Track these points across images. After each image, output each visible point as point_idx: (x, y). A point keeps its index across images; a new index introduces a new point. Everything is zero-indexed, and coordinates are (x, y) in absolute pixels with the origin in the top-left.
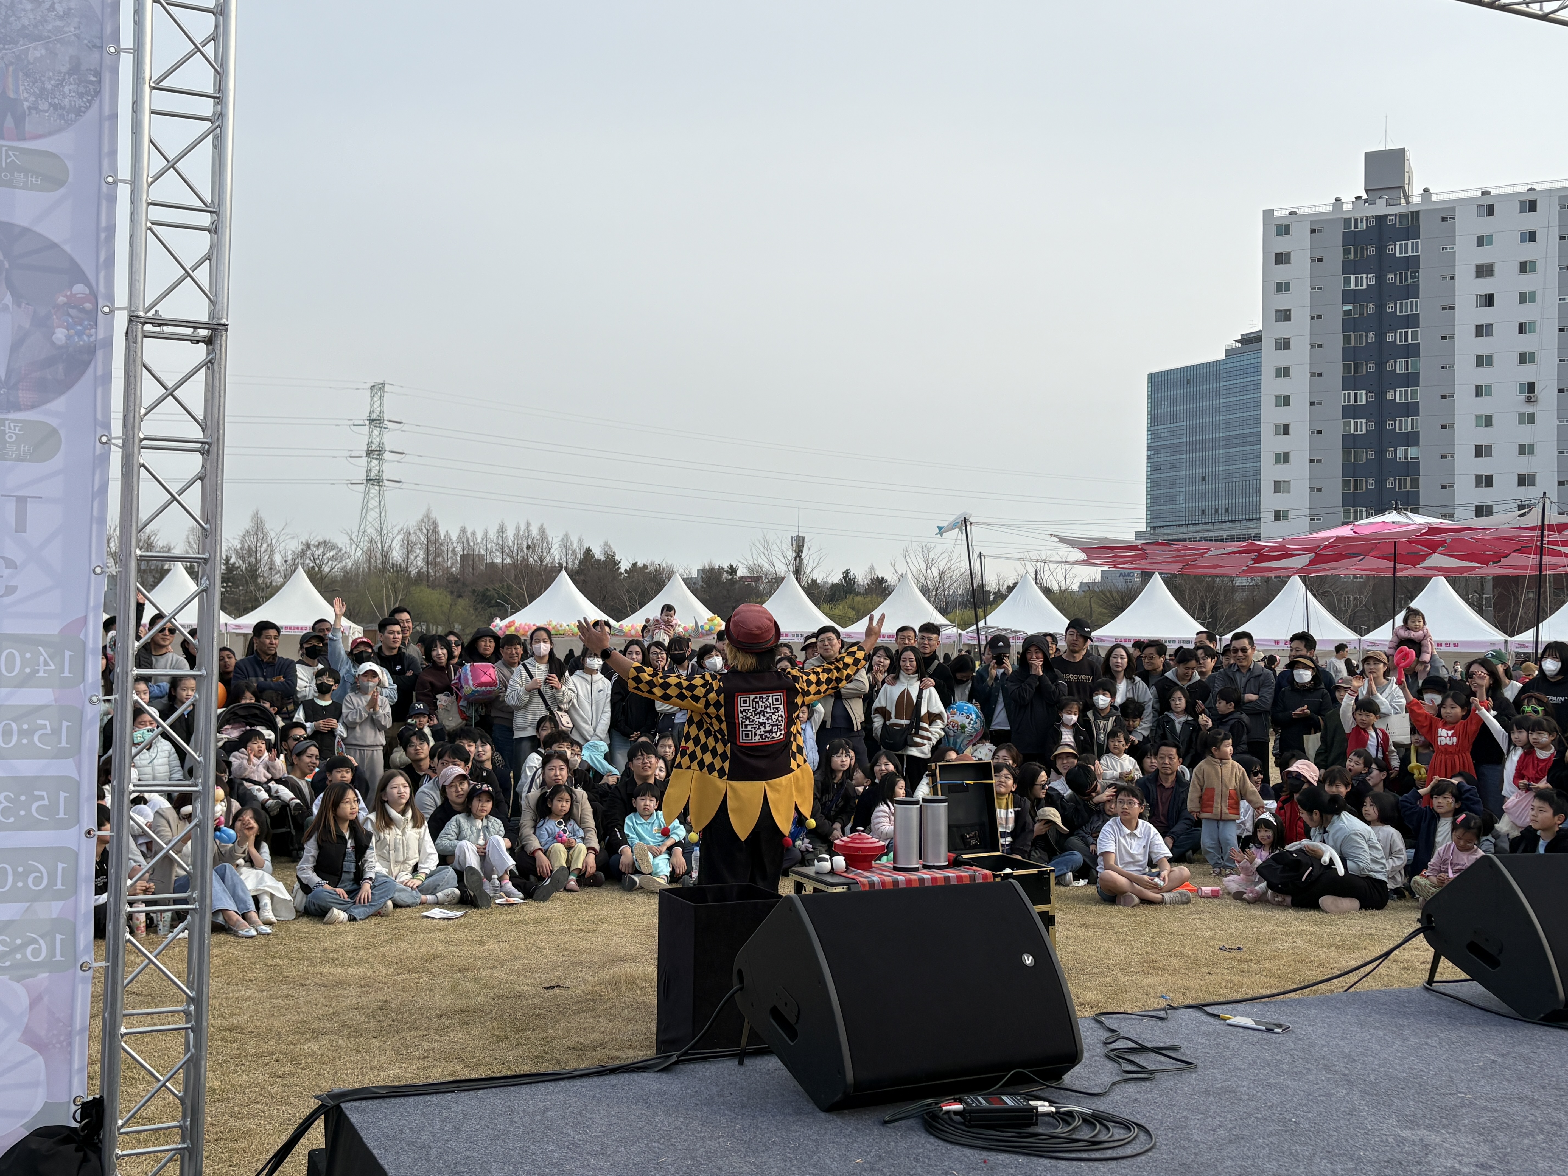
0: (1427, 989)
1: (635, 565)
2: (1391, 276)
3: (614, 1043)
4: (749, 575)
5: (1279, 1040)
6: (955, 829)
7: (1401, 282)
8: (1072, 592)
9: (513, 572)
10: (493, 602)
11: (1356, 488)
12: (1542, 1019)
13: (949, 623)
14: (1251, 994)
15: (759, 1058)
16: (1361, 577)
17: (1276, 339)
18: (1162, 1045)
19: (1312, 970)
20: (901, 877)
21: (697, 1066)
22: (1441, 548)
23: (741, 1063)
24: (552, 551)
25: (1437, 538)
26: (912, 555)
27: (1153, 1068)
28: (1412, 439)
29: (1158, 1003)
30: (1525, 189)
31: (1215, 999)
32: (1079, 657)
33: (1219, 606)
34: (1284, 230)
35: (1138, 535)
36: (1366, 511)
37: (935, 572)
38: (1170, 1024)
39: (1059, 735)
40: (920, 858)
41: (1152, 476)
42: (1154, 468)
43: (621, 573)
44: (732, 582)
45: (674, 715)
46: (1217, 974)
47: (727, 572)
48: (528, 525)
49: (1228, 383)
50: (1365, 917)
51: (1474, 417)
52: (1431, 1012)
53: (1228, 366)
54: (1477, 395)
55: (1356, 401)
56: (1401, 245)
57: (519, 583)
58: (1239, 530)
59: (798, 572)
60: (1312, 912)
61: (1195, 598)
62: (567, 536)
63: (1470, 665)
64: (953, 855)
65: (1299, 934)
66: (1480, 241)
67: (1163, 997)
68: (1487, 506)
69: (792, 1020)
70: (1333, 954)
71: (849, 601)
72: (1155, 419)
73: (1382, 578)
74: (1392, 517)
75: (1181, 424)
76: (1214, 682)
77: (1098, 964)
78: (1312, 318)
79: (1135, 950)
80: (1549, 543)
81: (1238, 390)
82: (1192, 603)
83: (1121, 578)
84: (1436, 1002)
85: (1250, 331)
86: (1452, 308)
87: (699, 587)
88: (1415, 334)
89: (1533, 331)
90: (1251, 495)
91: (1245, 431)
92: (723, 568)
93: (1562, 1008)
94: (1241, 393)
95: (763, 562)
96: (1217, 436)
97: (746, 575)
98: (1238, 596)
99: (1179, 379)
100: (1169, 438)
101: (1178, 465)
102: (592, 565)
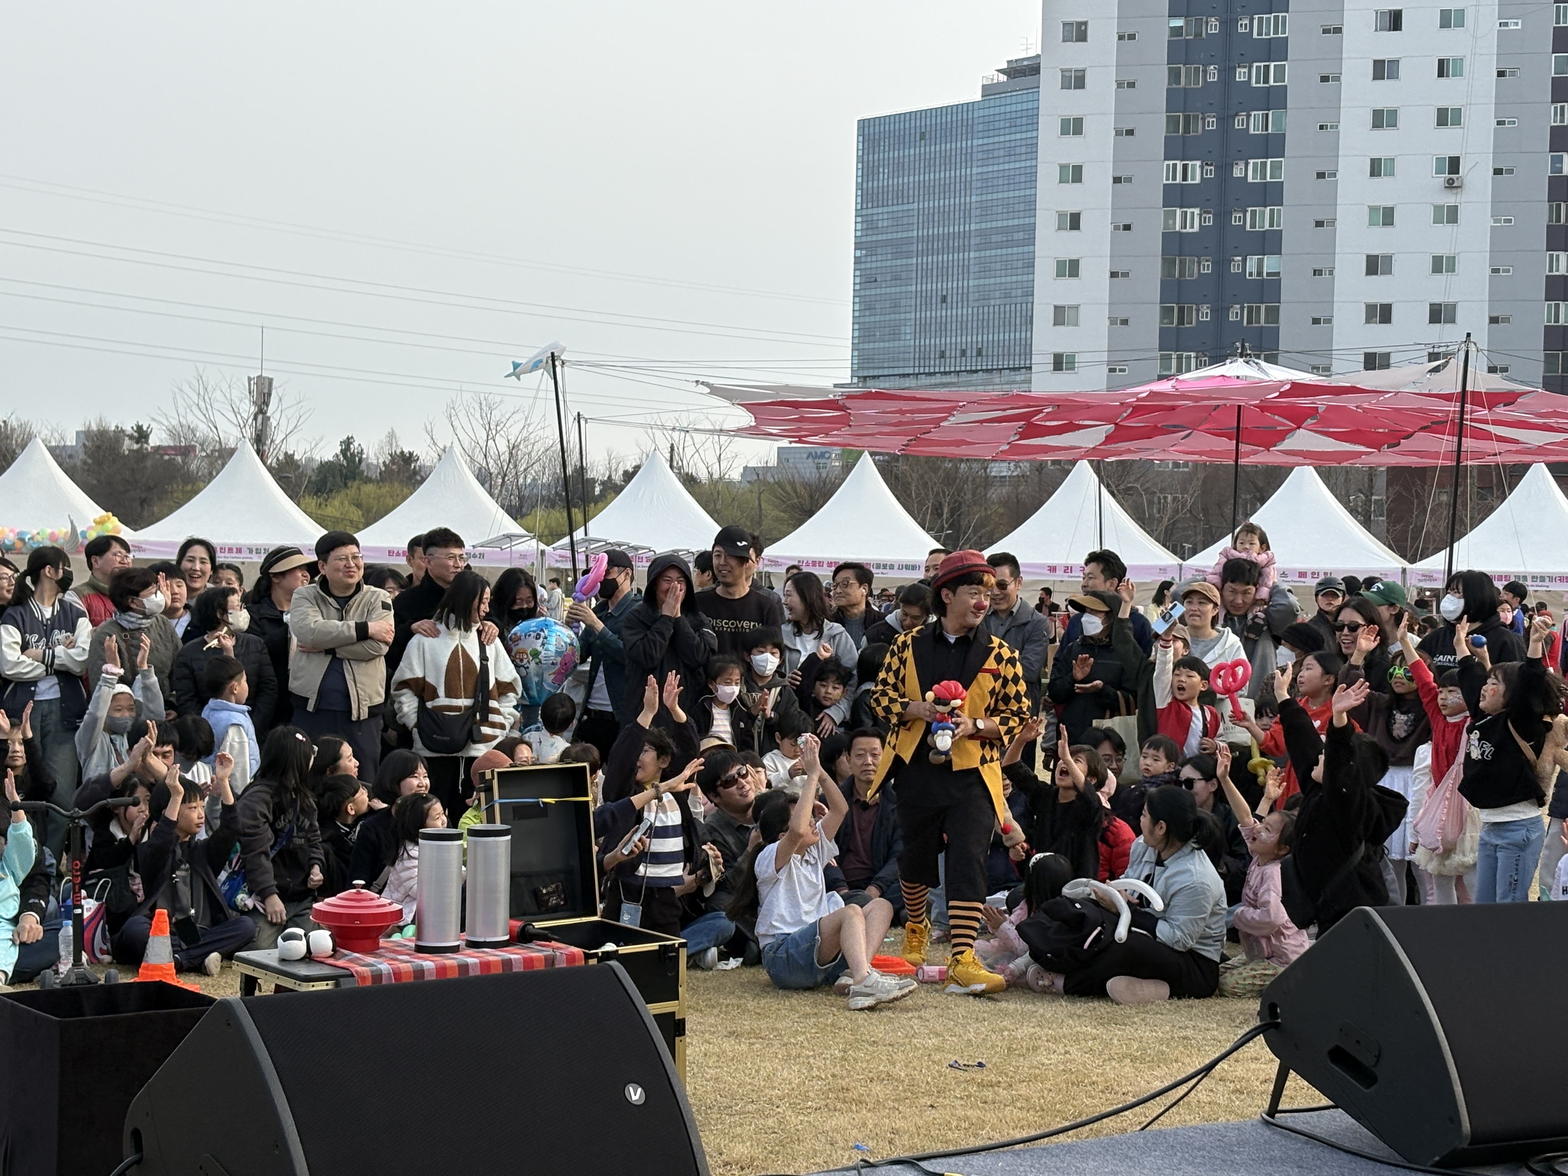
0: (1267, 1123)
4: (172, 444)
6: (522, 880)
8: (731, 483)
11: (1181, 321)
12: (1437, 1165)
13: (524, 532)
14: (998, 1139)
16: (1186, 464)
17: (1063, 71)
19: (1093, 1098)
20: (428, 963)
22: (1309, 421)
25: (1305, 402)
26: (462, 414)
28: (1270, 242)
29: (850, 1158)
31: (940, 1148)
33: (964, 509)
36: (1197, 357)
37: (503, 447)
40: (463, 928)
41: (862, 293)
42: (866, 278)
44: (140, 456)
46: (945, 1107)
47: (131, 437)
49: (986, 141)
50: (1177, 1010)
51: (1367, 210)
52: (1272, 1159)
53: (986, 112)
54: (1372, 175)
55: (1185, 178)
58: (998, 385)
59: (259, 440)
60: (1096, 1004)
61: (927, 495)
64: (518, 924)
65: (1075, 1039)
67: (857, 1147)
68: (1381, 355)
70: (1127, 1069)
71: (352, 492)
72: (868, 197)
73: (1217, 468)
74: (1235, 368)
75: (911, 207)
77: (755, 1097)
78: (1121, 38)
79: (815, 1072)
80: (1472, 420)
81: (1002, 153)
82: (921, 503)
83: (810, 460)
84: (1280, 1144)
85: (1023, 55)
86: (1339, 30)
87: (79, 463)
88: (1280, 71)
89: (1458, 73)
90: (1018, 327)
91: (1010, 223)
92: (123, 431)
93: (1465, 1146)
94: (1007, 159)
95: (196, 421)
96: (967, 228)
97: (165, 444)
98: (994, 494)
99: (907, 132)
100: (890, 230)
101: (904, 275)
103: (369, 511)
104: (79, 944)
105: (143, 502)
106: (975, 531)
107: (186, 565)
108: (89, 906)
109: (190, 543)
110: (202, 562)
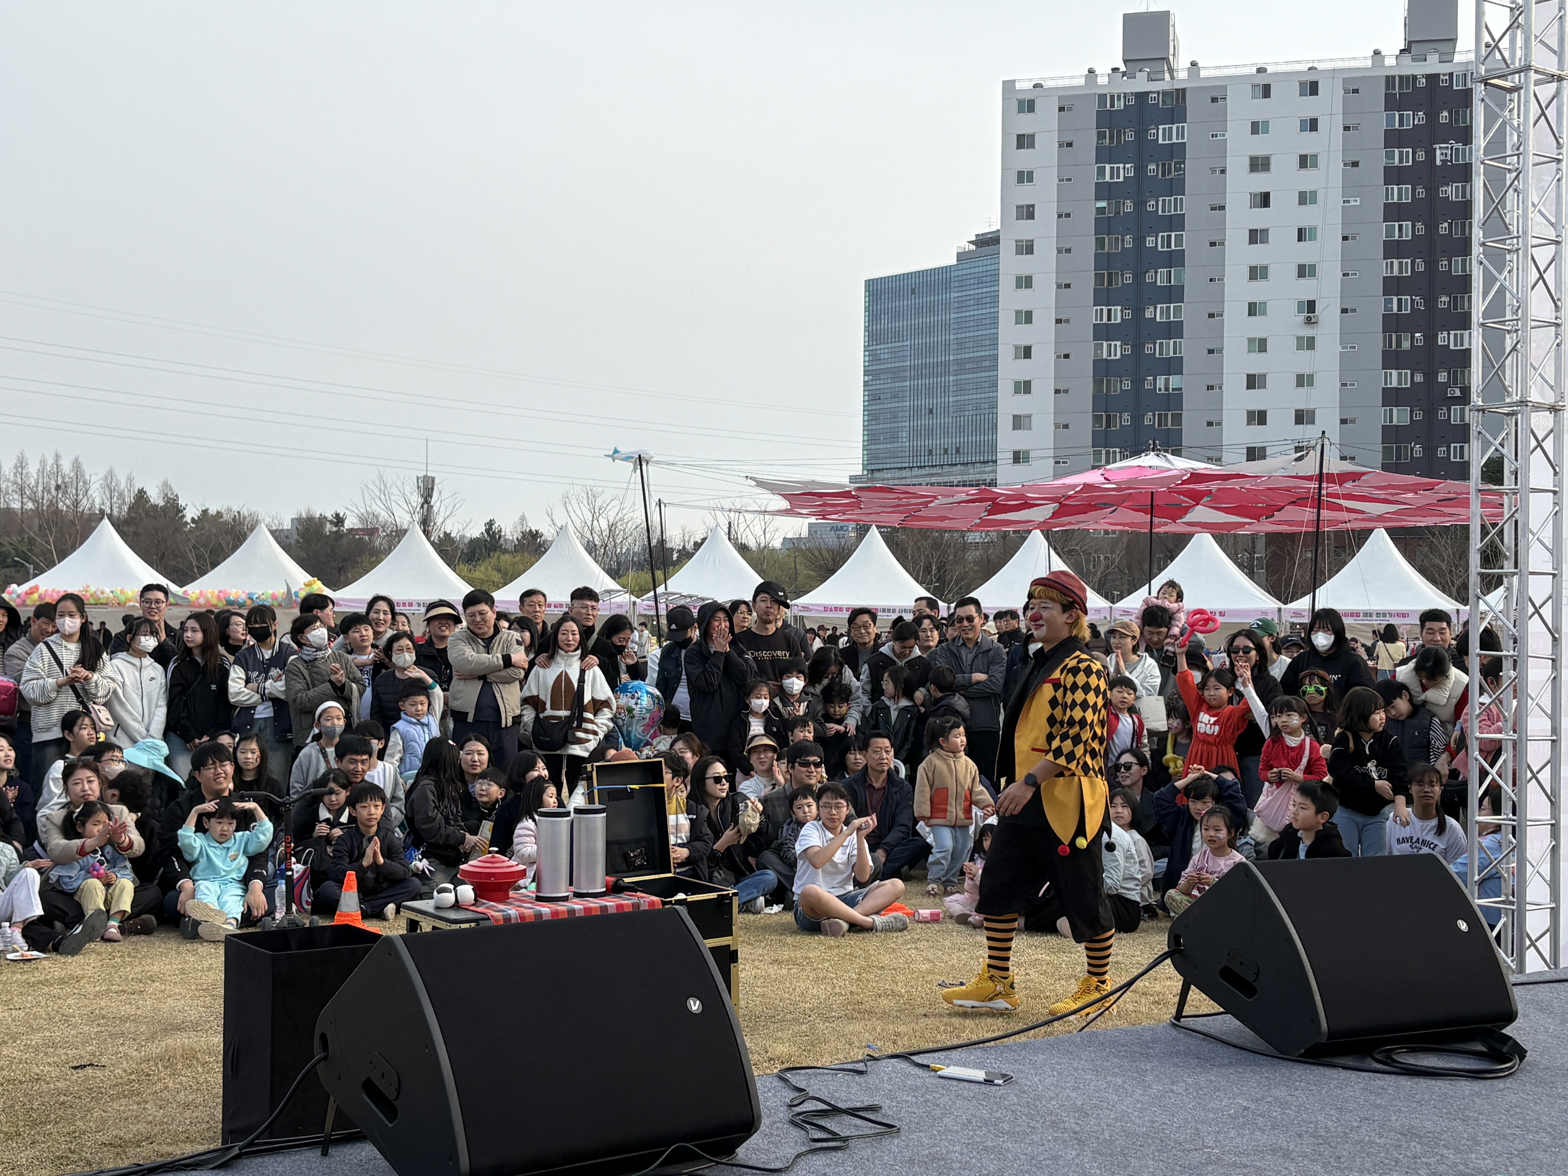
0: (1174, 1025)
1: (205, 512)
2: (1152, 167)
3: (166, 1135)
4: (361, 527)
5: (999, 1094)
6: (616, 847)
7: (1163, 175)
8: (773, 550)
9: (37, 521)
10: (9, 560)
11: (1108, 425)
12: (1303, 1055)
13: (620, 588)
15: (349, 1146)
16: (1114, 532)
17: (1017, 241)
18: (858, 1105)
20: (545, 909)
21: (266, 1159)
22: (1205, 500)
23: (325, 1154)
24: (90, 492)
25: (1202, 487)
26: (574, 502)
27: (848, 1133)
28: (1174, 366)
29: (860, 1054)
30: (1305, 67)
32: (772, 629)
33: (948, 567)
34: (1028, 106)
35: (853, 479)
36: (1120, 452)
37: (604, 525)
38: (870, 1079)
39: (746, 726)
40: (571, 884)
41: (871, 408)
42: (873, 397)
43: (187, 523)
44: (338, 535)
45: (254, 708)
46: (935, 1016)
47: (331, 522)
48: (57, 457)
49: (960, 294)
51: (1246, 341)
52: (1178, 1052)
53: (960, 273)
54: (1250, 314)
55: (1109, 319)
56: (1164, 129)
57: (44, 536)
58: (972, 474)
59: (426, 523)
61: (919, 558)
62: (111, 473)
63: (1234, 637)
64: (612, 879)
65: (1034, 964)
66: (1255, 128)
67: (865, 1046)
68: (1260, 448)
69: (391, 1095)
71: (494, 561)
72: (873, 337)
73: (1138, 535)
74: (1149, 460)
75: (905, 343)
76: (935, 659)
77: (792, 1008)
78: (1060, 216)
79: (837, 990)
80: (1328, 495)
81: (972, 302)
82: (915, 563)
83: (832, 532)
84: (1184, 1041)
85: (987, 231)
86: (1222, 208)
87: (293, 542)
88: (1179, 239)
89: (1313, 238)
90: (986, 432)
91: (979, 354)
92: (326, 518)
93: (1324, 1041)
94: (976, 307)
95: (378, 510)
97: (356, 527)
98: (971, 555)
99: (901, 287)
100: (889, 361)
101: (900, 394)
102: (146, 512)
103: (506, 574)
104: (291, 897)
105: (340, 570)
106: (956, 583)
107: (373, 615)
108: (298, 868)
109: (376, 599)
110: (385, 613)
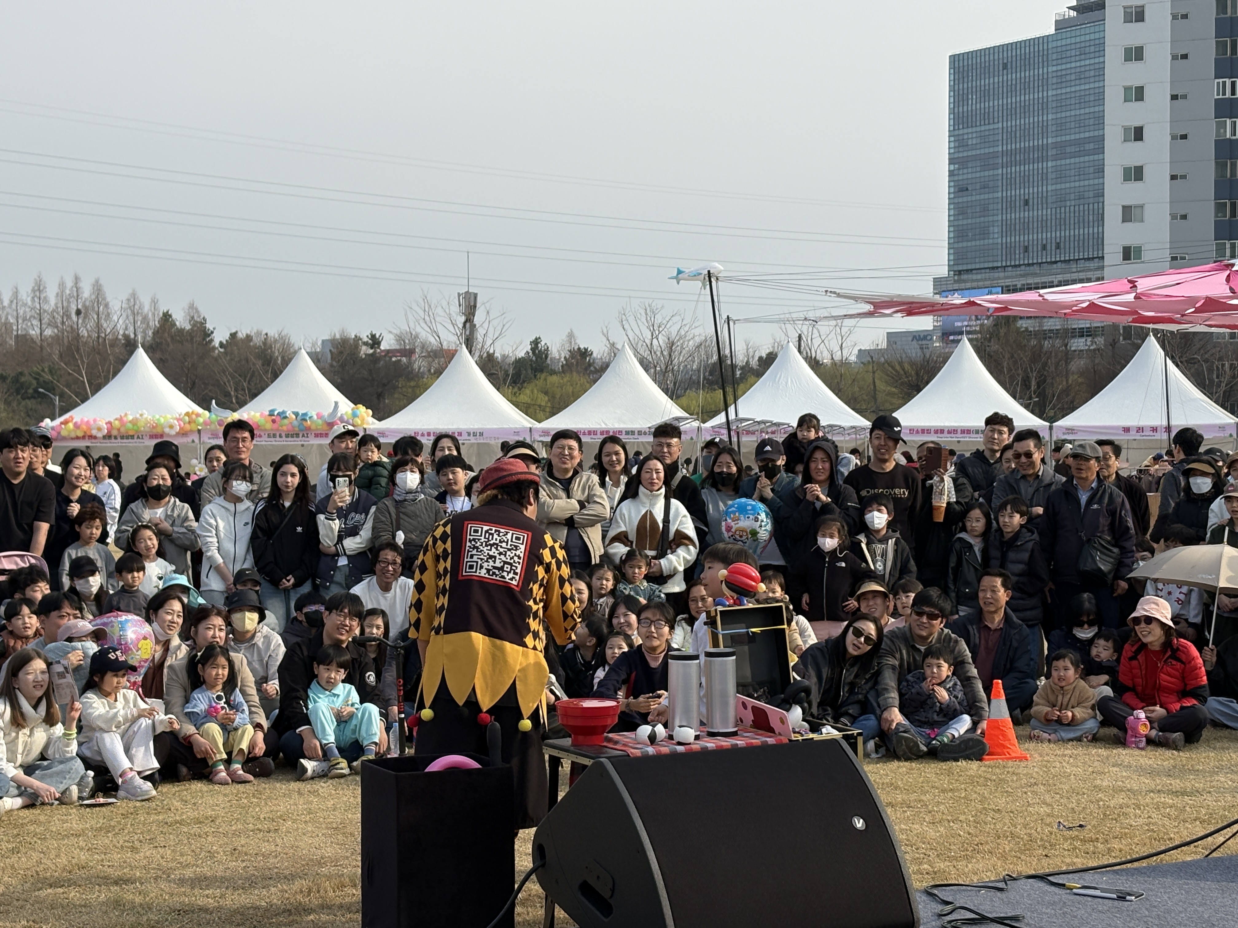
1: (233, 335)
4: (398, 347)
5: (1132, 908)
9: (59, 349)
10: (34, 392)
11: (1232, 214)
13: (687, 415)
17: (1125, 8)
18: (1003, 915)
24: (112, 316)
26: (631, 319)
29: (997, 874)
33: (1049, 380)
35: (938, 282)
38: (1011, 895)
41: (956, 200)
42: (959, 188)
43: (214, 348)
44: (376, 357)
47: (367, 344)
49: (1059, 68)
53: (1059, 43)
55: (1233, 93)
58: (1075, 273)
59: (470, 343)
62: (134, 295)
69: (606, 894)
71: (540, 383)
72: (959, 119)
75: (996, 126)
81: (1073, 77)
82: (1012, 378)
83: (915, 342)
87: (327, 366)
90: (1091, 224)
91: (1082, 136)
92: (360, 339)
94: (1078, 82)
96: (1045, 142)
97: (393, 348)
98: (1077, 365)
99: (992, 63)
100: (978, 147)
101: (991, 184)
102: (172, 337)
105: (380, 396)
106: (1059, 398)
